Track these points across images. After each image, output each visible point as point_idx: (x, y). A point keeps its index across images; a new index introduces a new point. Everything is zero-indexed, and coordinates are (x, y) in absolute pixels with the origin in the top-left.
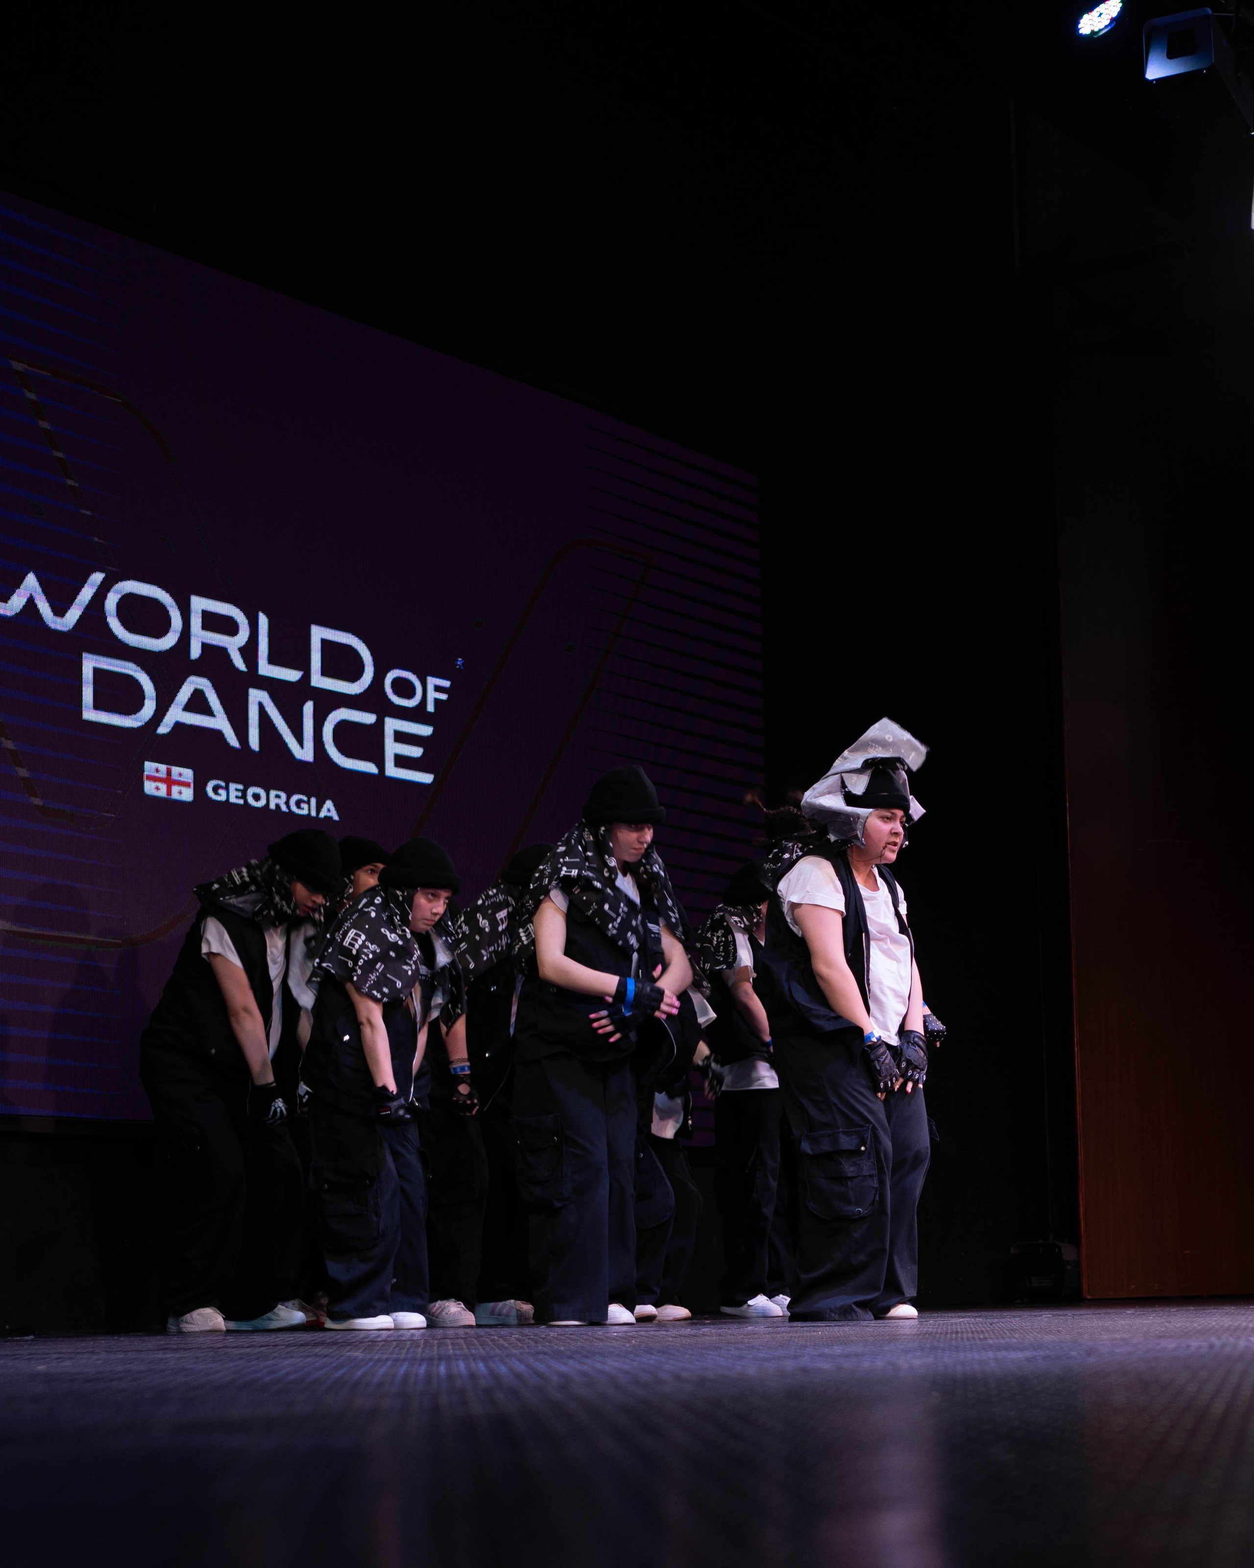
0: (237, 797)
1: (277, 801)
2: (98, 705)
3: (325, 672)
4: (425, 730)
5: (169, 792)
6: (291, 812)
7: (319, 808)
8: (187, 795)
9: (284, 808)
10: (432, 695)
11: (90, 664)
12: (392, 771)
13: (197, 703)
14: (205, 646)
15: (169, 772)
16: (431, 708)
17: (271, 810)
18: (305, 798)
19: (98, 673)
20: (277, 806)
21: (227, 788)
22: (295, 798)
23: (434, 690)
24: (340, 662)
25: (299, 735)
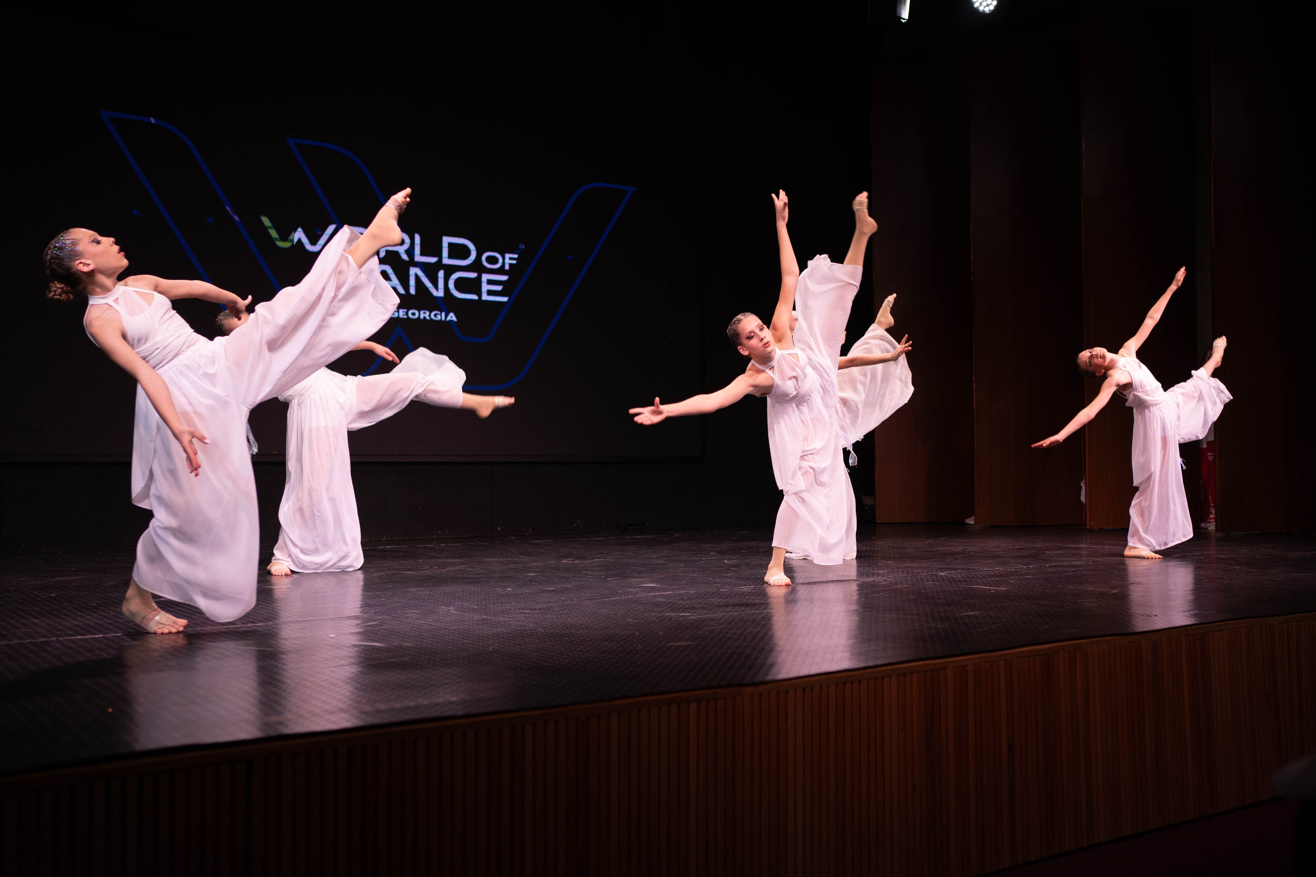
0: (403, 315)
1: (425, 315)
3: (451, 256)
4: (504, 278)
6: (431, 319)
7: (446, 317)
9: (428, 318)
10: (507, 261)
12: (485, 297)
16: (507, 267)
17: (422, 320)
18: (439, 313)
20: (425, 317)
22: (433, 314)
23: (509, 259)
24: (458, 252)
25: (436, 285)
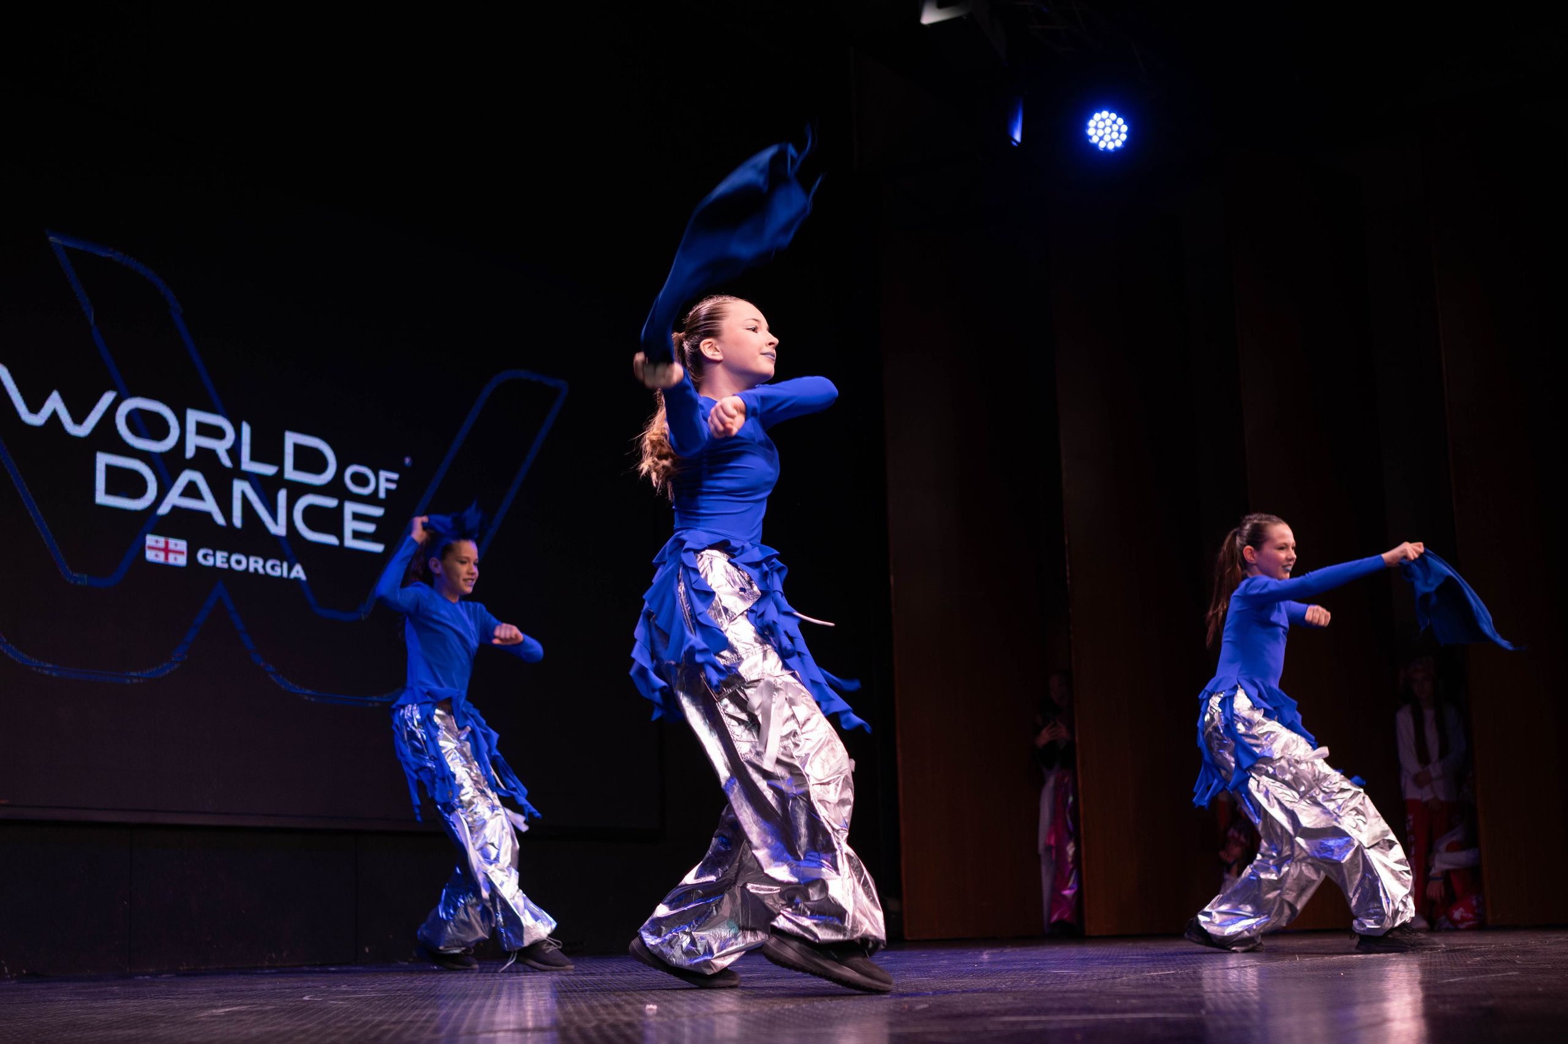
0: (222, 562)
1: (256, 565)
2: (109, 491)
3: (297, 467)
4: (378, 512)
5: (167, 558)
6: (267, 575)
7: (290, 570)
8: (182, 561)
9: (261, 571)
10: (383, 485)
11: (103, 460)
12: (350, 542)
13: (191, 491)
14: (199, 449)
15: (167, 543)
16: (382, 494)
17: (251, 573)
18: (278, 563)
19: (110, 468)
20: (256, 570)
21: (214, 555)
22: (269, 564)
23: (385, 481)
24: (309, 460)
25: (274, 515)
